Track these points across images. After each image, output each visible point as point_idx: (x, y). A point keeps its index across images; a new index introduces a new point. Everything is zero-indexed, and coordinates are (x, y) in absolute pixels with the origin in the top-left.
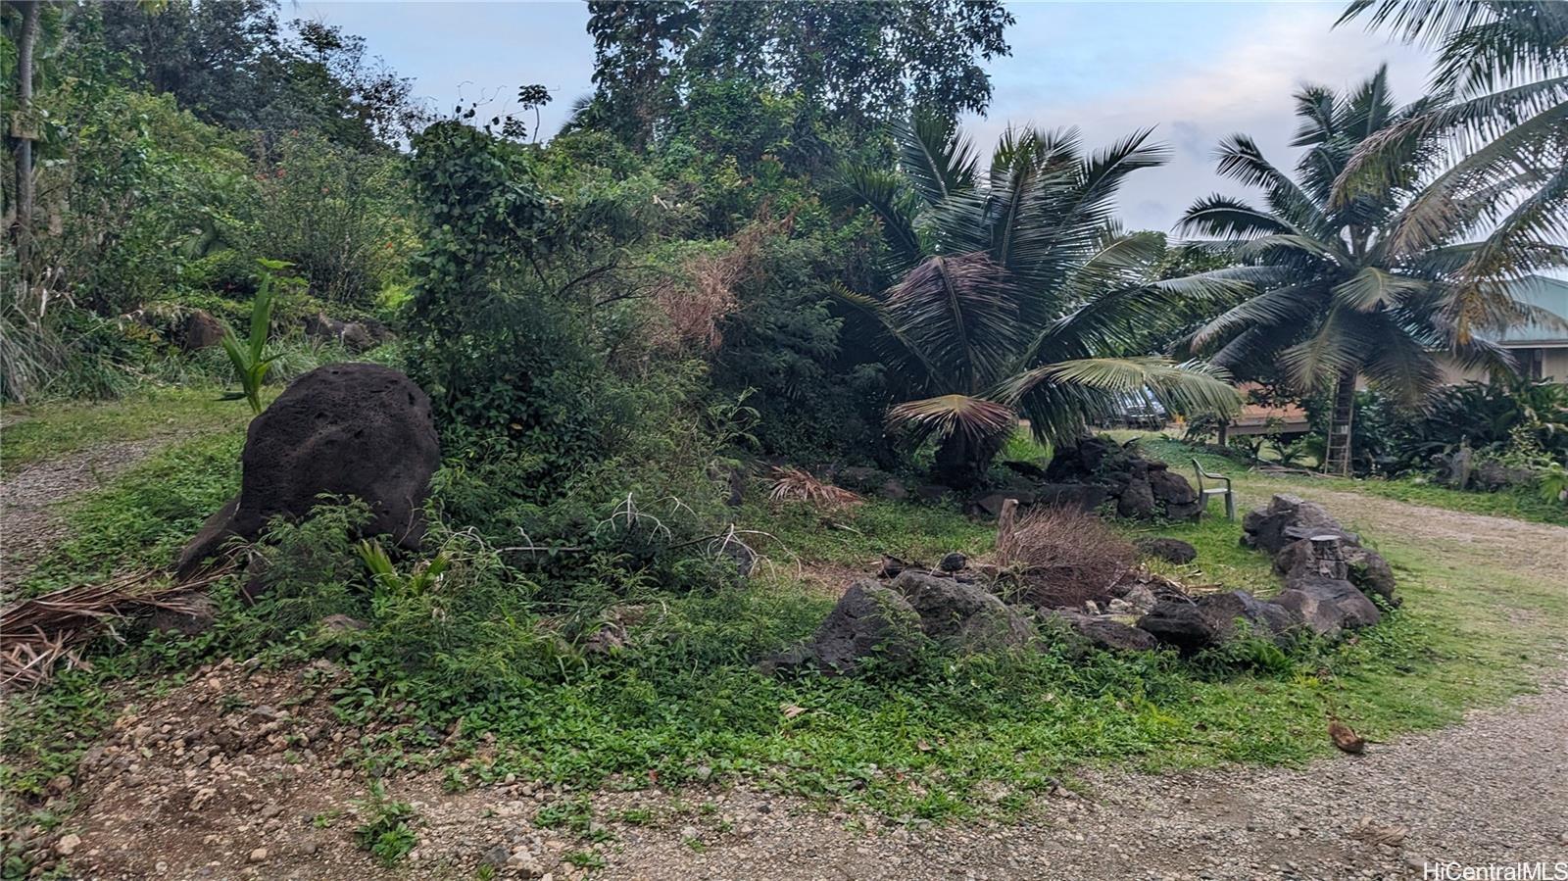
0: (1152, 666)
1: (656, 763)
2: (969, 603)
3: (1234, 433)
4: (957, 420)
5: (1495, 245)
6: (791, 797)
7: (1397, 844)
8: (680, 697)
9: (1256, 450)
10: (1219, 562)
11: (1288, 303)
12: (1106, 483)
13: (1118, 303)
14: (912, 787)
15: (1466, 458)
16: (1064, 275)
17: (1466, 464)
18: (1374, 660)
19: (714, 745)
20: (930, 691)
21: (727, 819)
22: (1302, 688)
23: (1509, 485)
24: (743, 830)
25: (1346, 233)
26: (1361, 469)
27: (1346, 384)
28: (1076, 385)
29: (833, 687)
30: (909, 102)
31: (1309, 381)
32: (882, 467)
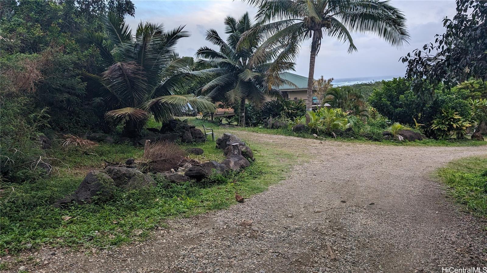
0: (188, 186)
1: (8, 246)
2: (131, 174)
3: (215, 117)
4: (129, 115)
5: (275, 64)
6: (65, 248)
7: (250, 225)
8: (20, 221)
9: (221, 121)
10: (210, 153)
11: (227, 79)
12: (178, 133)
13: (178, 78)
14: (110, 236)
15: (271, 120)
16: (162, 69)
17: (271, 122)
18: (248, 176)
19: (34, 235)
20: (118, 204)
21: (38, 260)
22: (229, 186)
23: (281, 127)
24: (45, 263)
25: (241, 59)
26: (247, 125)
27: (243, 102)
28: (167, 103)
29: (83, 208)
30: (107, 10)
31: (233, 101)
32: (105, 132)
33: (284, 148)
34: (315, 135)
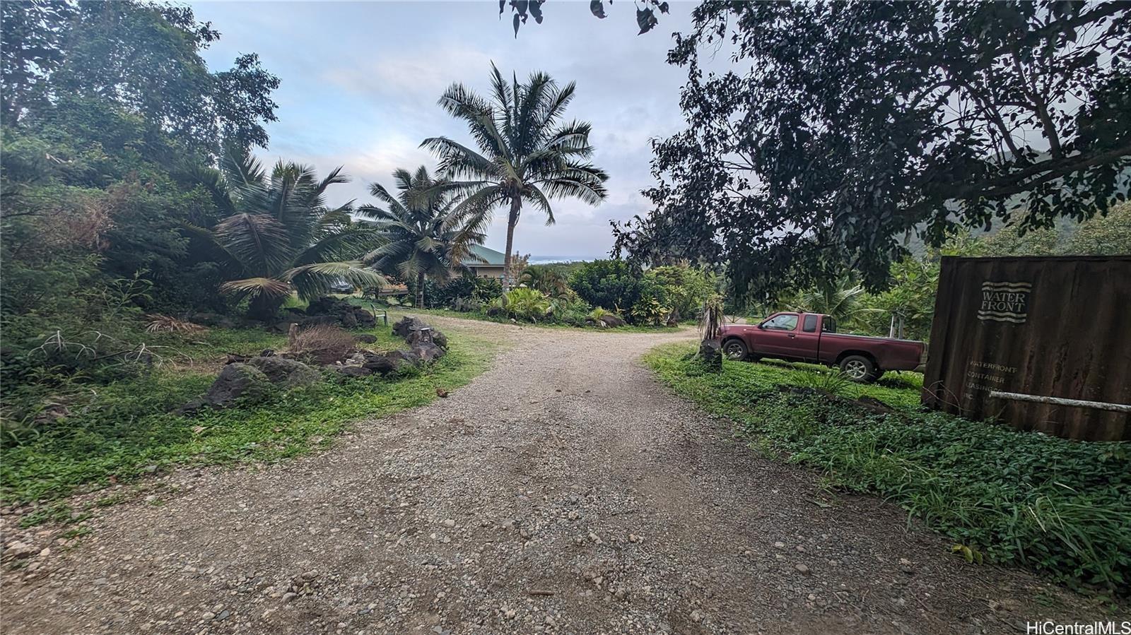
0: (372, 381)
1: (114, 472)
3: (381, 295)
4: (261, 289)
5: (463, 232)
6: (212, 467)
7: (463, 421)
8: (119, 437)
9: (390, 301)
10: (387, 341)
11: (399, 247)
12: (336, 315)
14: (277, 447)
15: (459, 301)
16: (309, 227)
17: (459, 303)
18: (444, 367)
19: (154, 454)
20: (276, 407)
21: (174, 486)
22: (424, 380)
23: (472, 309)
24: (187, 488)
25: (418, 223)
26: (428, 306)
27: (421, 277)
28: (319, 275)
29: (222, 414)
30: (221, 135)
31: (408, 276)
32: (217, 312)
33: (480, 335)
34: (513, 319)
